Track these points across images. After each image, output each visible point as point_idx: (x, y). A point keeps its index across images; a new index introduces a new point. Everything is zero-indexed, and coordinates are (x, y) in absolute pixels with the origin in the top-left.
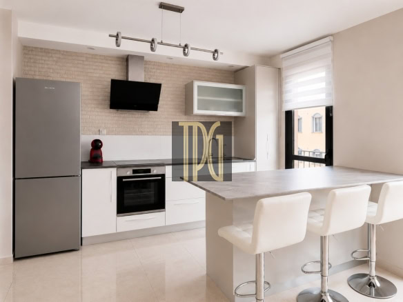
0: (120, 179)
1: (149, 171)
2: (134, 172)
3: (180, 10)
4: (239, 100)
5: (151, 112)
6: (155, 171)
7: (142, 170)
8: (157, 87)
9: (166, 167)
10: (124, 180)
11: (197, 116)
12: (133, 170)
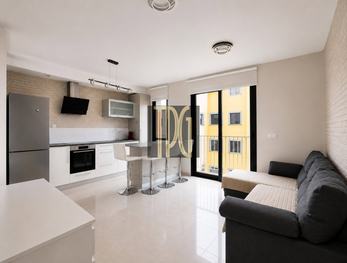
0: (71, 152)
1: (87, 147)
2: (80, 148)
3: (116, 63)
4: (132, 110)
5: (83, 115)
6: (91, 147)
7: (83, 147)
8: (87, 102)
9: (96, 145)
10: (74, 152)
11: (110, 117)
12: (79, 147)
